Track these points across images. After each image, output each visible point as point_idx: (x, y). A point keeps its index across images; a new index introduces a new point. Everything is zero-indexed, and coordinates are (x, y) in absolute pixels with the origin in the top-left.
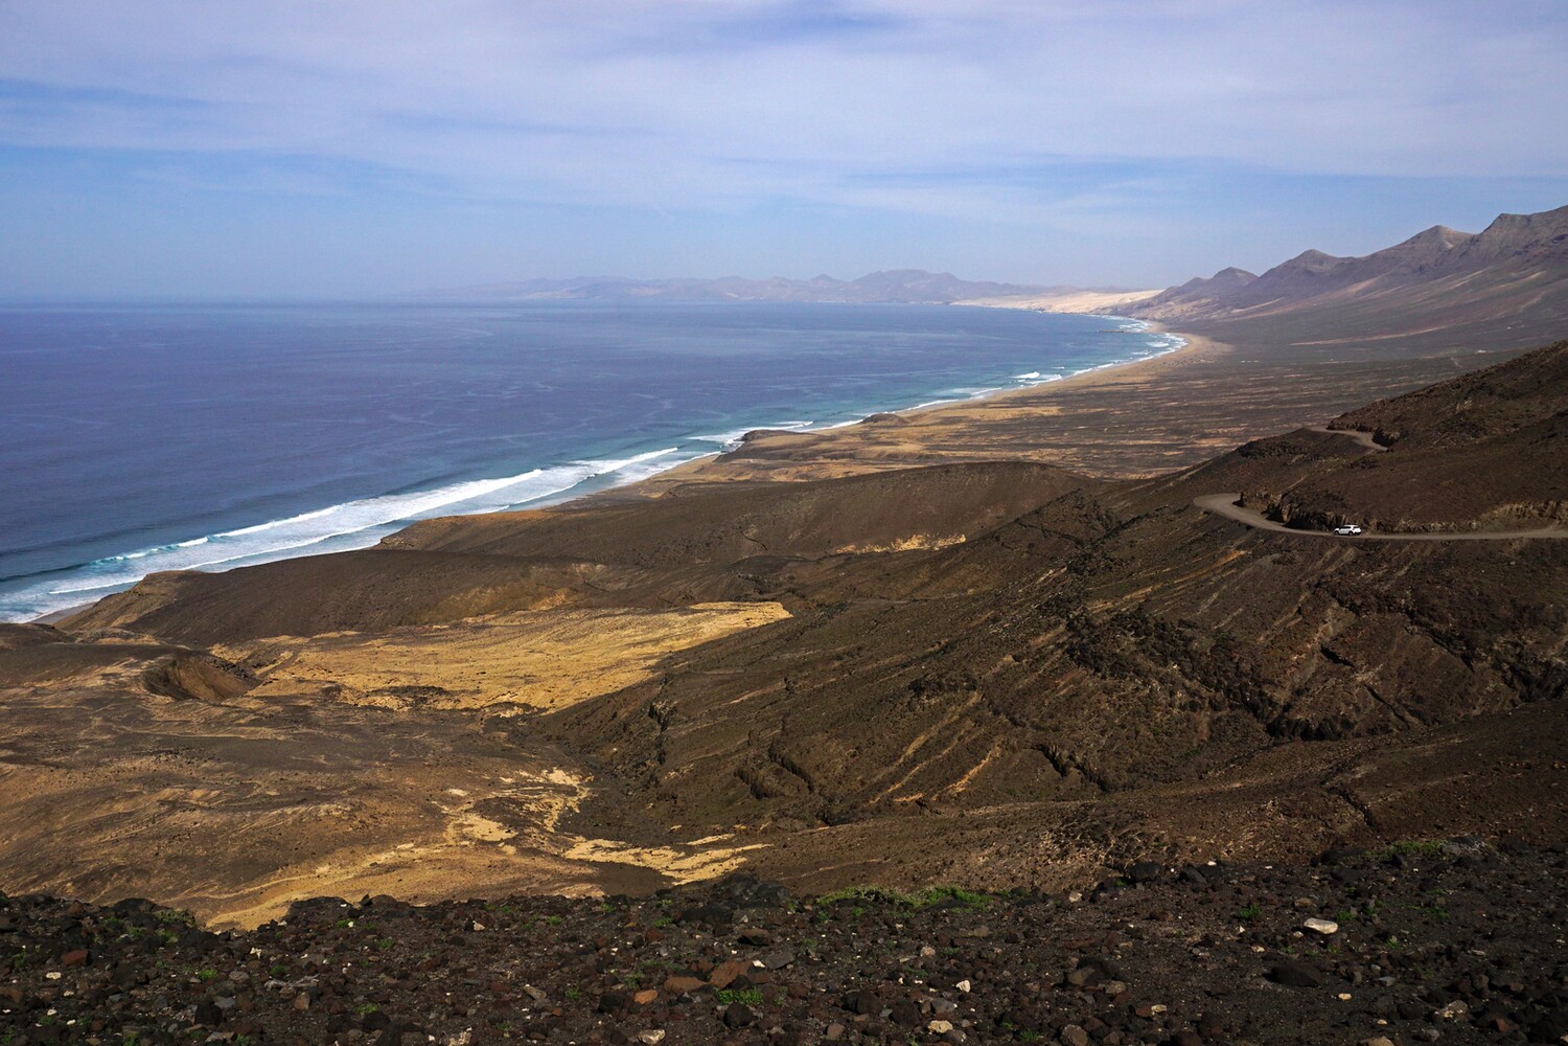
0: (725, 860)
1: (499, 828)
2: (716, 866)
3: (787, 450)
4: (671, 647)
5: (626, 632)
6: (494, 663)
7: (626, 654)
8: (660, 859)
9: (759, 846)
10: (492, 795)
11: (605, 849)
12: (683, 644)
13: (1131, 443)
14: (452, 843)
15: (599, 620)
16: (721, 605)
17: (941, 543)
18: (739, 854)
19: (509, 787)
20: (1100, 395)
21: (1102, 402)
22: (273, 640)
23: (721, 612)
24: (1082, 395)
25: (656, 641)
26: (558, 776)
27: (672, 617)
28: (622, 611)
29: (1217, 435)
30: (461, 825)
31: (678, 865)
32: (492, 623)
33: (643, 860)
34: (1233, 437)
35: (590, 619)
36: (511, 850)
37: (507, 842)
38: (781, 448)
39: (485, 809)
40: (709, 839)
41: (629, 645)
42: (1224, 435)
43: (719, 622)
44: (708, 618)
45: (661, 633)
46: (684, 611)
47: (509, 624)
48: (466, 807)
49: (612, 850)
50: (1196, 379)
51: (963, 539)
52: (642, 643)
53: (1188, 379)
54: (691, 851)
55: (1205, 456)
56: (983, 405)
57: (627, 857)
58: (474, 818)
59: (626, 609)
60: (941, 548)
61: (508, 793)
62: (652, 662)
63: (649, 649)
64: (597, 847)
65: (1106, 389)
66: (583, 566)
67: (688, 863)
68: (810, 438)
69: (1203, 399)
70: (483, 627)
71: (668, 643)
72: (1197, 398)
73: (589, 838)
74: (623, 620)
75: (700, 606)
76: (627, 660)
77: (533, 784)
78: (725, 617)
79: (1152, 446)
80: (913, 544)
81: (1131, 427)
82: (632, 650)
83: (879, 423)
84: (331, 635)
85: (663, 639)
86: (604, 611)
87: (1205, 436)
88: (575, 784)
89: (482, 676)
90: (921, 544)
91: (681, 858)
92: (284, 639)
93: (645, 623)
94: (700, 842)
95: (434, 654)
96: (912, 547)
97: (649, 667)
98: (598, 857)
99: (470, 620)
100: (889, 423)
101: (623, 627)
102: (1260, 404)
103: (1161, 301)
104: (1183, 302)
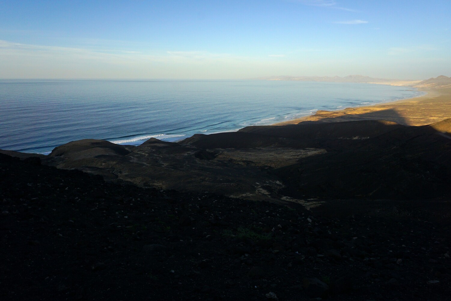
0: (316, 204)
1: (267, 192)
2: (314, 205)
3: (326, 115)
4: (301, 157)
6: (263, 157)
7: (291, 158)
8: (302, 202)
9: (324, 202)
10: (265, 185)
11: (289, 199)
12: (304, 156)
13: (411, 117)
14: (257, 194)
15: (285, 150)
16: (312, 149)
17: (363, 138)
18: (320, 203)
19: (268, 183)
20: (404, 106)
21: (405, 107)
22: (218, 149)
23: (312, 150)
24: (399, 105)
25: (298, 156)
26: (278, 182)
27: (302, 150)
28: (290, 148)
29: (435, 116)
30: (259, 190)
31: (306, 204)
32: (262, 149)
33: (298, 202)
34: (439, 117)
35: (283, 149)
36: (270, 197)
37: (269, 195)
38: (325, 115)
39: (264, 187)
40: (312, 199)
41: (292, 156)
42: (437, 116)
43: (312, 152)
44: (309, 151)
45: (299, 154)
46: (304, 149)
47: (266, 149)
48: (260, 187)
49: (291, 199)
50: (430, 102)
51: (369, 138)
52: (295, 156)
53: (427, 102)
54: (308, 201)
55: (432, 121)
56: (374, 107)
57: (294, 200)
58: (261, 189)
59: (291, 148)
60: (363, 139)
61: (268, 185)
62: (297, 160)
63: (296, 157)
64: (287, 198)
65: (405, 104)
66: (281, 138)
67: (308, 204)
68: (332, 113)
69: (432, 107)
70: (260, 150)
71: (301, 156)
72: (430, 107)
73: (285, 196)
74: (291, 150)
75: (307, 149)
76: (291, 159)
77: (273, 183)
78: (314, 151)
79: (417, 118)
80: (356, 138)
81: (412, 113)
82: (293, 157)
83: (348, 110)
84: (229, 149)
85: (299, 155)
86: (286, 148)
87: (432, 116)
88: (281, 184)
89: (261, 160)
90: (358, 138)
91: (306, 202)
92: (220, 149)
93: (296, 151)
94: (310, 199)
95: (251, 154)
96: (356, 139)
97: (297, 161)
98: (288, 200)
99: (257, 148)
100: (350, 110)
101: (290, 152)
102: (447, 109)
103: (422, 83)
104: (427, 84)
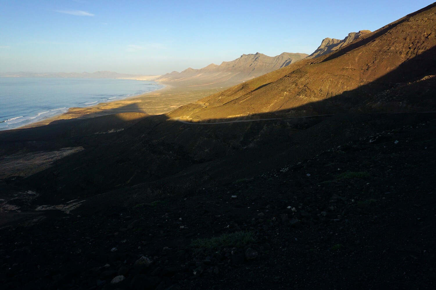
0: (76, 205)
1: (15, 207)
2: (74, 206)
3: (80, 112)
4: (56, 159)
5: (44, 157)
6: (8, 167)
7: (44, 162)
8: (60, 207)
9: (84, 201)
10: (12, 199)
11: (45, 207)
12: (60, 158)
13: (157, 107)
14: (2, 212)
15: (36, 154)
16: (68, 148)
17: (118, 130)
18: (80, 203)
19: (17, 197)
20: (150, 98)
21: (150, 99)
23: (68, 150)
24: (146, 98)
25: (52, 158)
26: (30, 192)
27: (56, 152)
28: (42, 152)
29: (174, 105)
30: (4, 208)
31: (64, 208)
32: (5, 158)
33: (56, 208)
34: (177, 105)
35: (34, 154)
36: (19, 211)
37: (18, 210)
38: (78, 111)
39: (11, 203)
40: (72, 201)
41: (45, 160)
42: (176, 105)
43: (67, 152)
44: (65, 151)
45: (53, 156)
46: (58, 150)
47: (11, 157)
48: (5, 203)
49: (47, 207)
50: (169, 94)
51: (123, 129)
52: (49, 159)
53: (167, 94)
54: (68, 204)
55: (172, 109)
56: (125, 100)
57: (51, 208)
58: (7, 205)
59: (43, 151)
60: (118, 131)
61: (16, 198)
62: (52, 163)
63: (50, 160)
64: (43, 207)
65: (151, 96)
66: (30, 142)
67: (67, 207)
68: (84, 109)
69: (171, 98)
70: (3, 159)
71: (55, 158)
72: (169, 98)
73: (40, 205)
74: (42, 154)
75: (62, 149)
76: (45, 163)
77: (23, 195)
78: (69, 151)
79: (161, 108)
80: (112, 131)
81: (157, 104)
82: (46, 160)
83: (102, 105)
85: (54, 157)
86: (37, 152)
87: (172, 105)
88: (35, 193)
89: (5, 171)
90: (114, 131)
91: (66, 206)
93: (49, 154)
94: (69, 202)
96: (112, 132)
97: (51, 164)
98: (44, 209)
100: (103, 105)
101: (43, 155)
102: (182, 98)
103: (161, 78)
104: (165, 78)
